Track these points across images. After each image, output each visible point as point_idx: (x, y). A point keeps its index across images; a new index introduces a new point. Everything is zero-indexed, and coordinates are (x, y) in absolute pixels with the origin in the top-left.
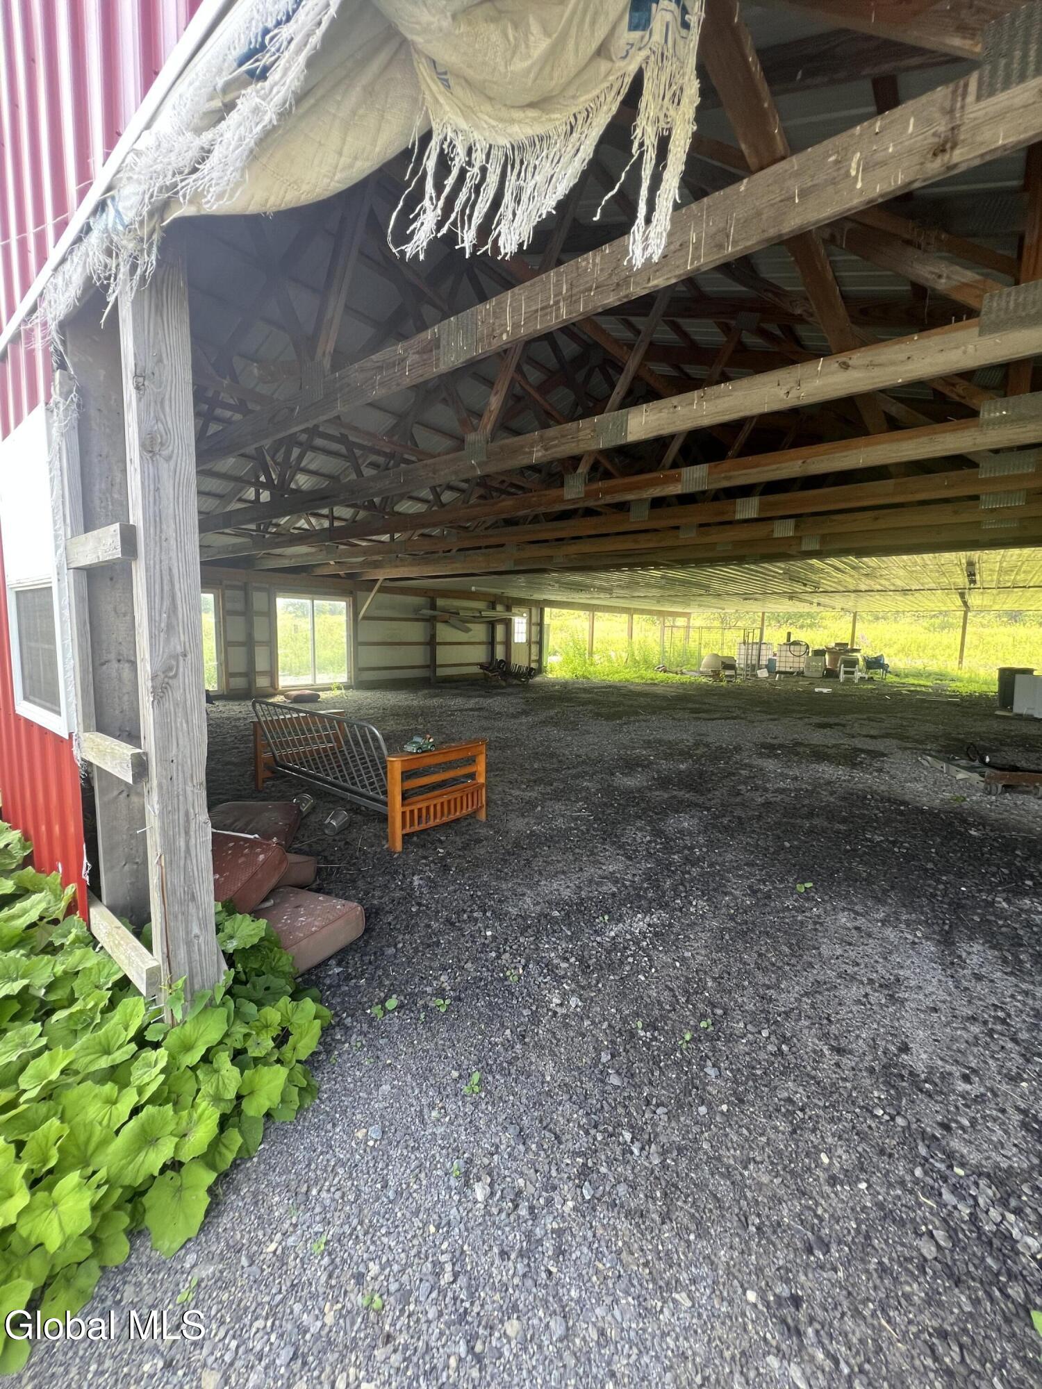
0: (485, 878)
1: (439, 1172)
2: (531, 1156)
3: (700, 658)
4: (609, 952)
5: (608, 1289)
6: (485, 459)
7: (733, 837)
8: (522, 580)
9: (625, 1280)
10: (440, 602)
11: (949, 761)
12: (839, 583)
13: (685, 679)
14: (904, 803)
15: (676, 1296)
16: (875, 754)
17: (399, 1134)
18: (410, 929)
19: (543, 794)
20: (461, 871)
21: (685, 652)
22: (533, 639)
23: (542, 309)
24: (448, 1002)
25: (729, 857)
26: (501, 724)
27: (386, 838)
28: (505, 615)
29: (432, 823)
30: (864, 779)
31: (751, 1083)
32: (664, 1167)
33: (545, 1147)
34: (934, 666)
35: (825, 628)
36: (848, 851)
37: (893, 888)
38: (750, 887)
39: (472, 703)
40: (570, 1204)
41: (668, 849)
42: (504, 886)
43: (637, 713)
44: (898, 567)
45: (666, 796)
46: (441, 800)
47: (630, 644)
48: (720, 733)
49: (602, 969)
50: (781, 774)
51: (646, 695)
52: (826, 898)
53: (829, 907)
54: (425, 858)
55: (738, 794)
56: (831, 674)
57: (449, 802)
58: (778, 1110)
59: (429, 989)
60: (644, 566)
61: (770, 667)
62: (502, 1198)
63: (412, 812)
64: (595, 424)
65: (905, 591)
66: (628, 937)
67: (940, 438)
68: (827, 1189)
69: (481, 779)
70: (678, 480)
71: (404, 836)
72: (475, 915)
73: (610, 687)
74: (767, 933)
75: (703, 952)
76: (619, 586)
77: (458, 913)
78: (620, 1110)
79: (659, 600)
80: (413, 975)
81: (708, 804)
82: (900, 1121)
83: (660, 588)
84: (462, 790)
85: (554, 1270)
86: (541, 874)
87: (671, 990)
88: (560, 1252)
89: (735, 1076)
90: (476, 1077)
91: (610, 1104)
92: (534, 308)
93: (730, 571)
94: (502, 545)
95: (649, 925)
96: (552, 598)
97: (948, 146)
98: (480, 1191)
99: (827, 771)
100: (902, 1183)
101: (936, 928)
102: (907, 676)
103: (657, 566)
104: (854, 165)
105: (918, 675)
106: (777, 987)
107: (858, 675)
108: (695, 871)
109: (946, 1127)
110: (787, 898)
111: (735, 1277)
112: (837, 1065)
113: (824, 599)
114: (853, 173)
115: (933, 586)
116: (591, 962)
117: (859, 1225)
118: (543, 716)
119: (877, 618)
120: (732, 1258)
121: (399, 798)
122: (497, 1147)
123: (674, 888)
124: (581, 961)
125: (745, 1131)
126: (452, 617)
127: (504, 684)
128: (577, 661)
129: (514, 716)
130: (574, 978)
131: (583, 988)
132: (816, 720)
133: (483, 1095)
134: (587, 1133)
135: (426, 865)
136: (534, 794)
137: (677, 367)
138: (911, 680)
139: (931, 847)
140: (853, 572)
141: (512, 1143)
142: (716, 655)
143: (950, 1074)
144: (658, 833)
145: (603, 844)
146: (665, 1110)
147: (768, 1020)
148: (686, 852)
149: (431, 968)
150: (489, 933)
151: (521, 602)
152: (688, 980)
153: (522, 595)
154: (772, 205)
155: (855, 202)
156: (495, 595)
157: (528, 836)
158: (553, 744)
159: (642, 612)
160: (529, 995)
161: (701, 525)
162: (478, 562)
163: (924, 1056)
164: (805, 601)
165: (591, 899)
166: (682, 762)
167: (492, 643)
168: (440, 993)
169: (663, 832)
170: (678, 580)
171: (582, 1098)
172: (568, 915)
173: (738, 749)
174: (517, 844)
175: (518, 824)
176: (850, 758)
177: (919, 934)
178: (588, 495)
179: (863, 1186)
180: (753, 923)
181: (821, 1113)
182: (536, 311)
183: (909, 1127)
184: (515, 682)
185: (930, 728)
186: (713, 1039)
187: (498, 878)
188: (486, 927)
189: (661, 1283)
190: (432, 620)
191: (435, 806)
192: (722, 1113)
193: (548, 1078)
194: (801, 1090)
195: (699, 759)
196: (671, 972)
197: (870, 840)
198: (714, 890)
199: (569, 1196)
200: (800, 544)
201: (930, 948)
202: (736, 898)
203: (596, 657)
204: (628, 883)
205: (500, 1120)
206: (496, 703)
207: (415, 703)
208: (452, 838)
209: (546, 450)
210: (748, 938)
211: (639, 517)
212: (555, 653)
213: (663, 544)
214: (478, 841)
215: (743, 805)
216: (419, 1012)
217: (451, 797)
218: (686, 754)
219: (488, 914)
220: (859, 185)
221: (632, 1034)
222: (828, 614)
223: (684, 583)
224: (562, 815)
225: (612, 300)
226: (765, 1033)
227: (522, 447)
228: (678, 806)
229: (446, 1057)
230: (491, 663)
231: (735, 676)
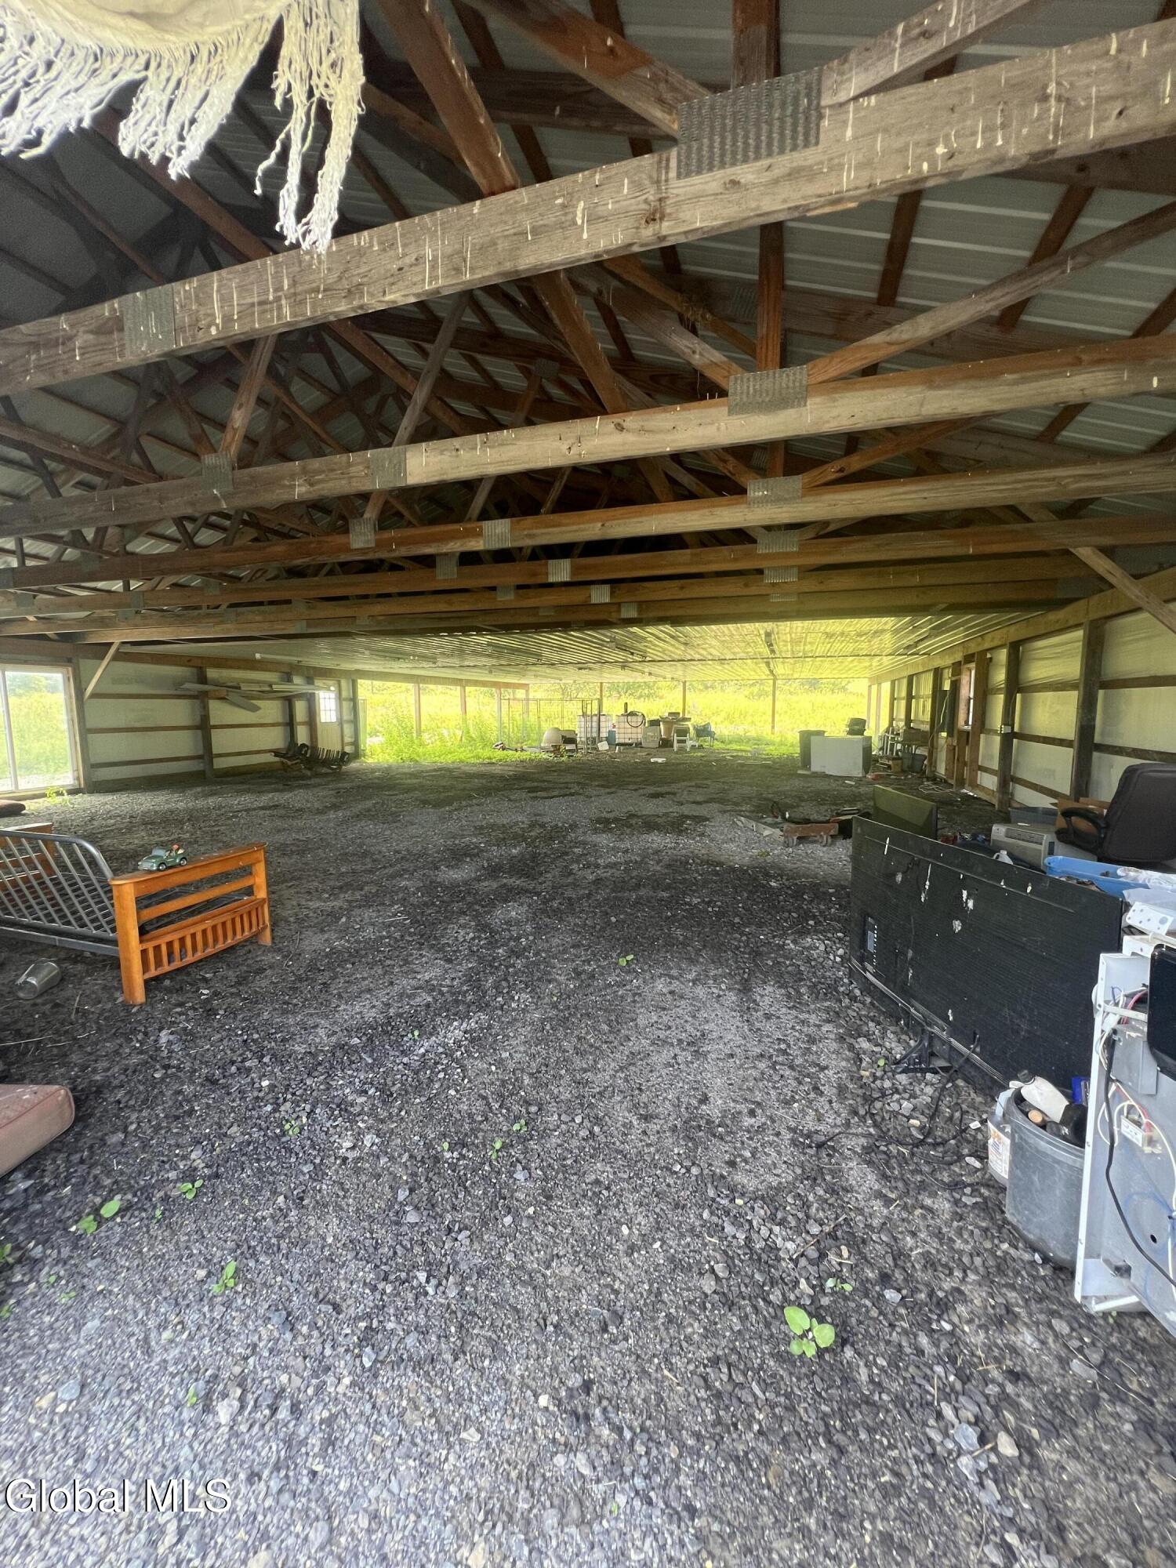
0: (266, 1016)
1: (167, 1409)
2: (300, 1341)
3: (540, 733)
4: (416, 1073)
5: (385, 1463)
6: (231, 489)
7: (561, 920)
8: (323, 645)
9: (406, 1443)
10: (212, 673)
11: (758, 820)
12: (664, 651)
13: (525, 756)
14: (720, 864)
15: (464, 1435)
16: (700, 820)
17: (106, 1384)
18: (148, 1102)
19: (350, 902)
20: (232, 1013)
21: (525, 727)
22: (345, 718)
23: (261, 303)
24: (198, 1184)
25: (556, 941)
26: (301, 823)
27: (120, 989)
28: (306, 689)
29: (190, 958)
30: (689, 845)
31: (560, 1176)
32: (462, 1295)
33: (320, 1323)
34: (752, 733)
35: (661, 698)
36: (668, 918)
37: (704, 946)
38: (575, 970)
39: (265, 799)
40: (347, 1381)
41: (492, 944)
42: (291, 1021)
43: (470, 797)
44: (712, 637)
45: (495, 885)
46: (203, 927)
47: (465, 720)
48: (556, 811)
49: (407, 1092)
50: (613, 849)
51: (482, 776)
52: (646, 967)
53: (648, 976)
54: (181, 1005)
55: (571, 873)
56: (666, 744)
57: (214, 928)
58: (584, 1196)
59: (172, 1175)
60: (465, 631)
61: (610, 740)
62: (256, 1406)
63: (157, 948)
64: (368, 460)
65: (722, 660)
66: (441, 1050)
67: (718, 511)
68: (625, 1260)
69: (262, 894)
70: (480, 534)
71: (146, 982)
72: (247, 1064)
73: (441, 769)
74: (588, 1014)
75: (522, 1049)
76: (443, 654)
77: (224, 1068)
78: (417, 1250)
79: (491, 670)
80: (150, 1162)
81: (539, 888)
82: (695, 1171)
83: (489, 656)
84: (234, 911)
85: (319, 1468)
86: (340, 997)
87: (484, 1098)
88: (330, 1442)
89: (545, 1174)
90: (230, 1270)
91: (404, 1247)
92: (249, 301)
93: (555, 638)
94: (288, 602)
95: (465, 1032)
96: (366, 667)
97: (658, 216)
98: (224, 1411)
99: (657, 840)
100: (692, 1230)
101: (738, 978)
102: (730, 742)
103: (479, 631)
104: (579, 214)
105: (740, 740)
106: (593, 1068)
107: (689, 743)
108: (519, 963)
109: (732, 1164)
110: (610, 974)
111: (528, 1387)
112: (644, 1133)
113: (655, 669)
114: (579, 222)
115: (743, 655)
116: (393, 1089)
117: (651, 1286)
118: (359, 807)
119: (707, 688)
120: (527, 1369)
121: (134, 933)
122: (255, 1346)
123: (497, 986)
124: (382, 1091)
125: (550, 1229)
126: (230, 693)
127: (309, 773)
128: (404, 741)
129: (320, 812)
130: (373, 1113)
131: (382, 1121)
132: (652, 790)
133: (239, 1288)
134: (374, 1289)
135: (180, 1014)
136: (337, 904)
137: (483, 410)
138: (735, 746)
139: (739, 902)
140: (673, 641)
141: (276, 1334)
142: (557, 729)
143: (740, 1113)
144: (482, 927)
145: (420, 949)
146: (468, 1233)
147: (582, 1105)
148: (512, 943)
149: (178, 1146)
150: (265, 1083)
151: (325, 673)
152: (504, 1083)
153: (328, 663)
154: (506, 236)
155: (583, 252)
156: (290, 665)
157: (327, 955)
158: (367, 841)
159: (476, 683)
160: (313, 1147)
161: (519, 587)
162: (256, 622)
163: (720, 1102)
164: (637, 670)
165: (400, 1015)
166: (515, 847)
167: (290, 724)
168: (190, 1175)
169: (487, 925)
170: (505, 647)
171: (371, 1250)
172: (371, 1040)
173: (574, 826)
174: (313, 967)
175: (314, 942)
176: (677, 826)
177: (723, 987)
178: (379, 544)
179: (657, 1245)
180: (576, 1007)
181: (625, 1185)
182: (253, 305)
183: (701, 1174)
184: (324, 770)
185: (746, 790)
186: (523, 1140)
187: (285, 1012)
188: (262, 1077)
189: (448, 1428)
190: (202, 698)
191: (193, 936)
192: (529, 1217)
193: (330, 1240)
194: (608, 1168)
195: (533, 841)
196: (486, 1078)
197: (689, 904)
198: (539, 979)
199: (345, 1372)
200: (619, 611)
201: (732, 997)
202: (560, 984)
203: (425, 736)
204: (445, 989)
205: (261, 1311)
206: (297, 798)
207: (181, 805)
208: (222, 972)
209: (311, 485)
210: (569, 1024)
211: (447, 575)
212: (375, 733)
213: (480, 606)
214: (261, 971)
215: (575, 885)
216: (155, 1207)
217: (218, 921)
218: (519, 838)
219: (266, 1060)
220: (585, 236)
221: (437, 1159)
222: (662, 683)
223: (513, 651)
224: (371, 924)
225: (343, 308)
226: (578, 1120)
227: (282, 478)
228: (508, 895)
229: (191, 1256)
230: (289, 749)
231: (576, 750)
